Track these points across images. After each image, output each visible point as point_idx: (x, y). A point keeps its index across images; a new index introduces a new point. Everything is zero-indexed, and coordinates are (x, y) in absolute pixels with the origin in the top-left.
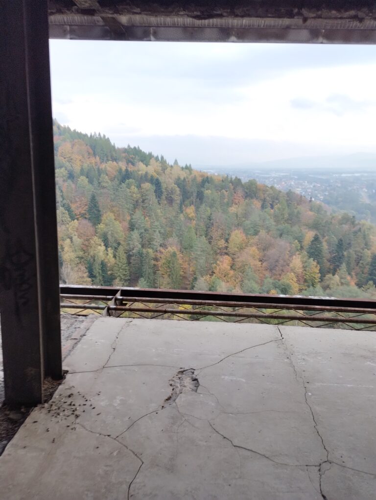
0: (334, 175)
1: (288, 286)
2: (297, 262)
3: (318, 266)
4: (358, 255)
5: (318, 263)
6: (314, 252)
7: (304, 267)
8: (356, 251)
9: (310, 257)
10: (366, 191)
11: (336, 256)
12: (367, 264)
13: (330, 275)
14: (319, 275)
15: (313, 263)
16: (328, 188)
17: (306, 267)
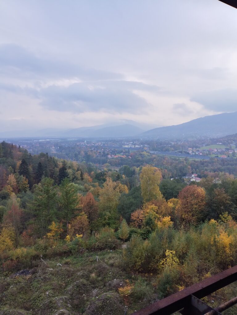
0: (35, 141)
1: (7, 194)
2: (12, 178)
3: (27, 179)
4: (51, 172)
5: (27, 177)
6: (24, 171)
7: (18, 182)
8: (50, 170)
9: (21, 175)
10: (54, 148)
11: (38, 174)
12: (57, 177)
13: (36, 185)
14: (29, 185)
15: (23, 178)
16: (32, 147)
17: (19, 181)
